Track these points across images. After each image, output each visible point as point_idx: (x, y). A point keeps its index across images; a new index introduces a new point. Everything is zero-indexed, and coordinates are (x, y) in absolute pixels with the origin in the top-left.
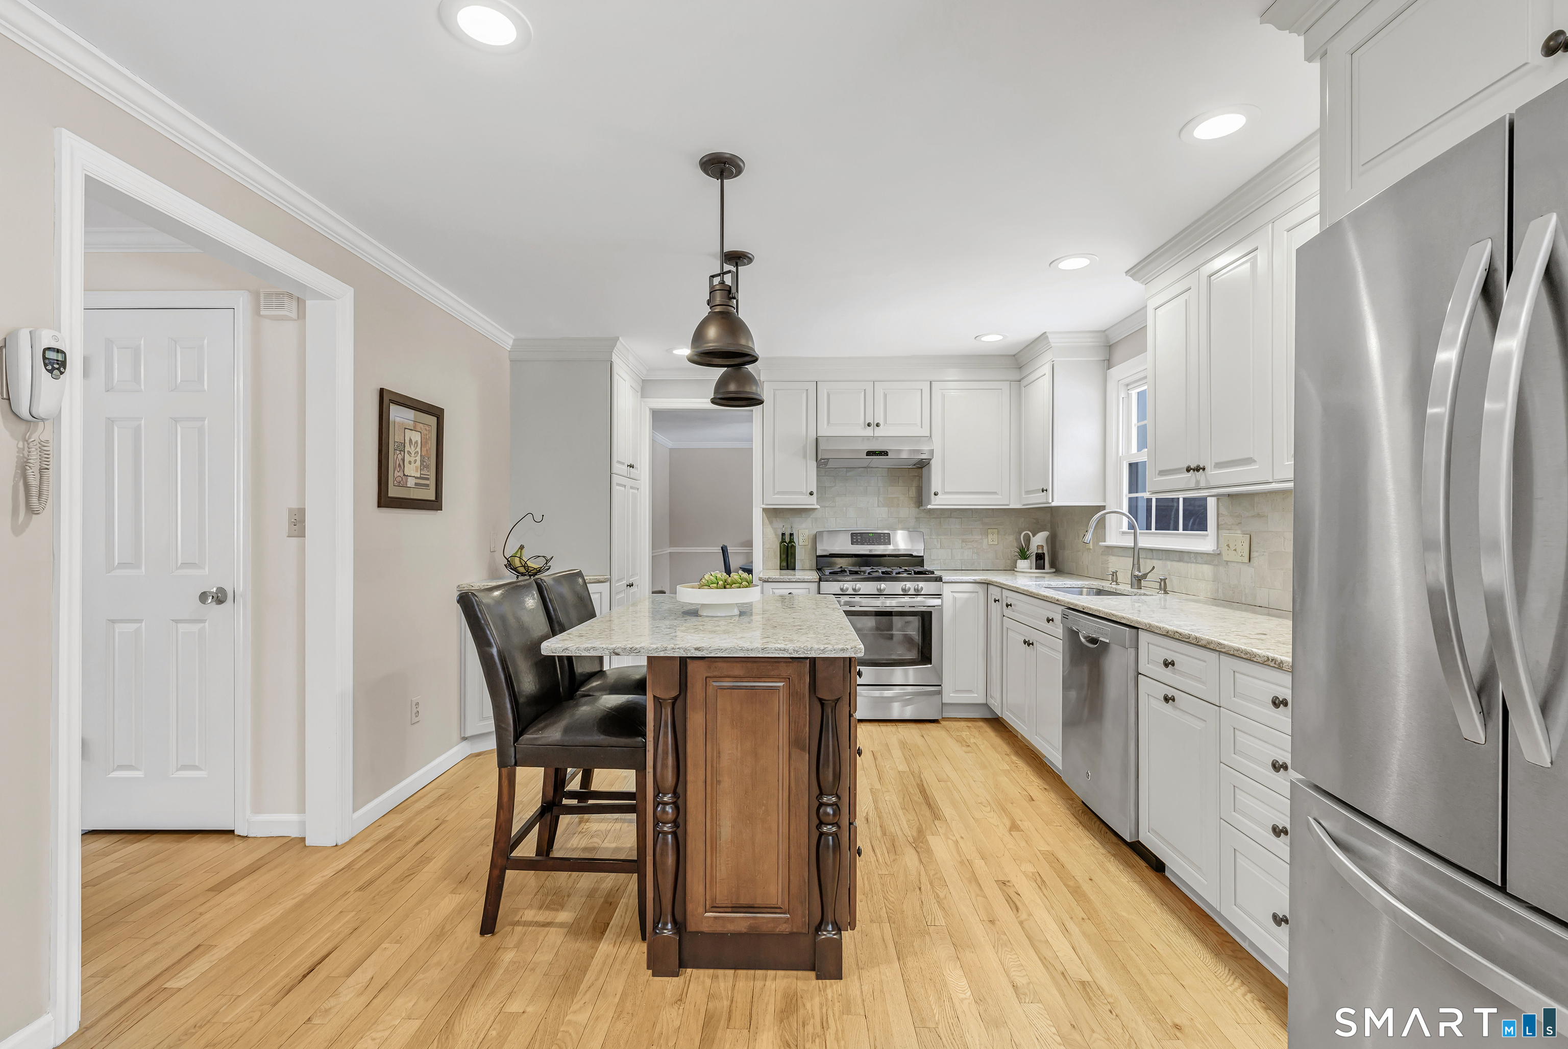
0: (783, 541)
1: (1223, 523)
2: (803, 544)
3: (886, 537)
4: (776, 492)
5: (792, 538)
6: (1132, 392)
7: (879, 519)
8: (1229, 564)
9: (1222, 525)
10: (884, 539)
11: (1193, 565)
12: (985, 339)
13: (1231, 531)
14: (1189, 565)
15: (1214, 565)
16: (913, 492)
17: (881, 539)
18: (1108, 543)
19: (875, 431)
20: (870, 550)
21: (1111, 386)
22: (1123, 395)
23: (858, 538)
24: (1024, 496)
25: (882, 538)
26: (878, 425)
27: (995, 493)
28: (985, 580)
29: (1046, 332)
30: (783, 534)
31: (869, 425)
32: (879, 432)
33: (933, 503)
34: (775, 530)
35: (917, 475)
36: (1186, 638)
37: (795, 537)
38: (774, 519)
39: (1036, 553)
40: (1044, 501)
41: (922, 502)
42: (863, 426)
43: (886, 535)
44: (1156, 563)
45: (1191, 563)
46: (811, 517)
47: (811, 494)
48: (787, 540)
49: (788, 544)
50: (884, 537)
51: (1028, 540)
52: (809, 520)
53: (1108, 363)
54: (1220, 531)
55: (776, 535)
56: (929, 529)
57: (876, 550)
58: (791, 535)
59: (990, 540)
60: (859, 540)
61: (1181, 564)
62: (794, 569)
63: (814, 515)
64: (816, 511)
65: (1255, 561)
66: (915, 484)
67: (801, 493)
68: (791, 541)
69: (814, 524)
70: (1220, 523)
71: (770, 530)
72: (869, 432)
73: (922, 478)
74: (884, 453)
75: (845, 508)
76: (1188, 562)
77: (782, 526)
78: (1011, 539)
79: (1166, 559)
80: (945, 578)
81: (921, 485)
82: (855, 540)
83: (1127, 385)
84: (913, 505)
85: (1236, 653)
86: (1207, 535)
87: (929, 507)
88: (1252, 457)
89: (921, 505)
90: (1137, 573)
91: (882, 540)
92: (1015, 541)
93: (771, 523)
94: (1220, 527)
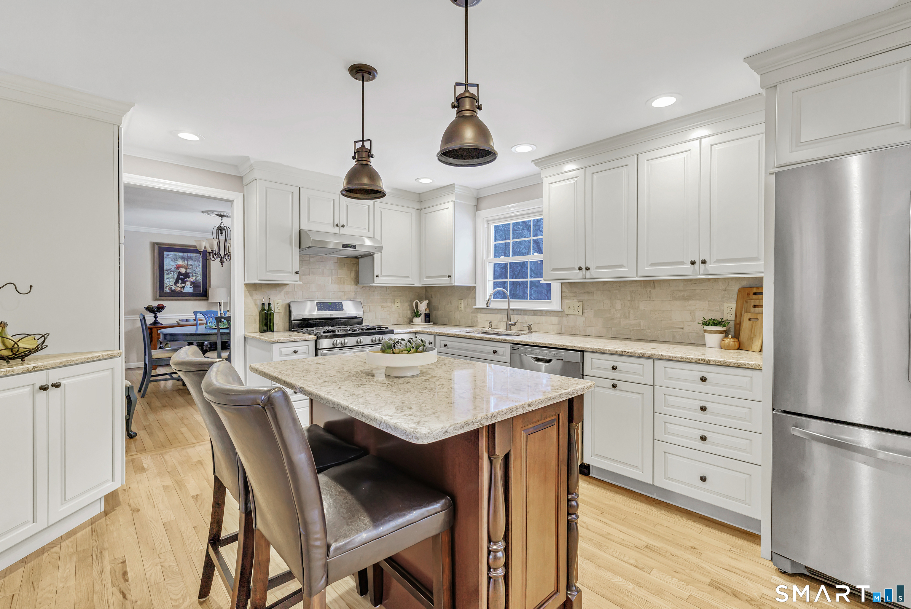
0: (263, 309)
1: (565, 296)
2: (278, 311)
3: (340, 305)
4: (268, 270)
5: (270, 306)
6: (492, 225)
7: (332, 292)
8: (568, 315)
9: (564, 297)
10: (338, 306)
11: (544, 317)
12: (422, 181)
13: (570, 300)
14: (541, 317)
15: (559, 317)
16: (353, 275)
17: (336, 307)
18: (477, 307)
19: (341, 230)
20: (331, 315)
21: (479, 221)
22: (486, 226)
23: (322, 306)
24: (424, 279)
25: (337, 305)
26: (343, 226)
27: (408, 277)
28: (417, 331)
29: (454, 184)
30: (263, 304)
31: (337, 225)
32: (343, 231)
33: (376, 282)
34: (255, 300)
35: (355, 263)
36: (633, 354)
37: (272, 306)
38: (254, 292)
39: (425, 314)
40: (448, 282)
41: (358, 281)
42: (333, 226)
43: (339, 303)
44: (519, 317)
45: (543, 316)
46: (284, 290)
47: (297, 273)
48: (267, 308)
49: (267, 311)
50: (339, 305)
51: (417, 305)
52: (282, 293)
53: (477, 208)
54: (563, 300)
55: (256, 305)
56: (362, 300)
57: (335, 314)
58: (269, 304)
59: (396, 306)
60: (322, 308)
61: (536, 317)
62: (273, 331)
63: (286, 289)
64: (288, 286)
65: (586, 314)
66: (354, 269)
67: (288, 272)
68: (270, 309)
69: (286, 296)
70: (563, 296)
71: (250, 301)
72: (336, 230)
73: (358, 265)
74: (354, 247)
75: (309, 285)
76: (540, 316)
77: (260, 298)
78: (407, 305)
79: (524, 315)
80: (395, 331)
81: (358, 270)
82: (320, 308)
83: (488, 221)
84: (353, 283)
85: (674, 359)
86: (551, 302)
87: (373, 285)
88: (623, 264)
89: (358, 283)
90: (510, 323)
91: (338, 308)
92: (408, 306)
93: (251, 295)
94: (563, 298)
